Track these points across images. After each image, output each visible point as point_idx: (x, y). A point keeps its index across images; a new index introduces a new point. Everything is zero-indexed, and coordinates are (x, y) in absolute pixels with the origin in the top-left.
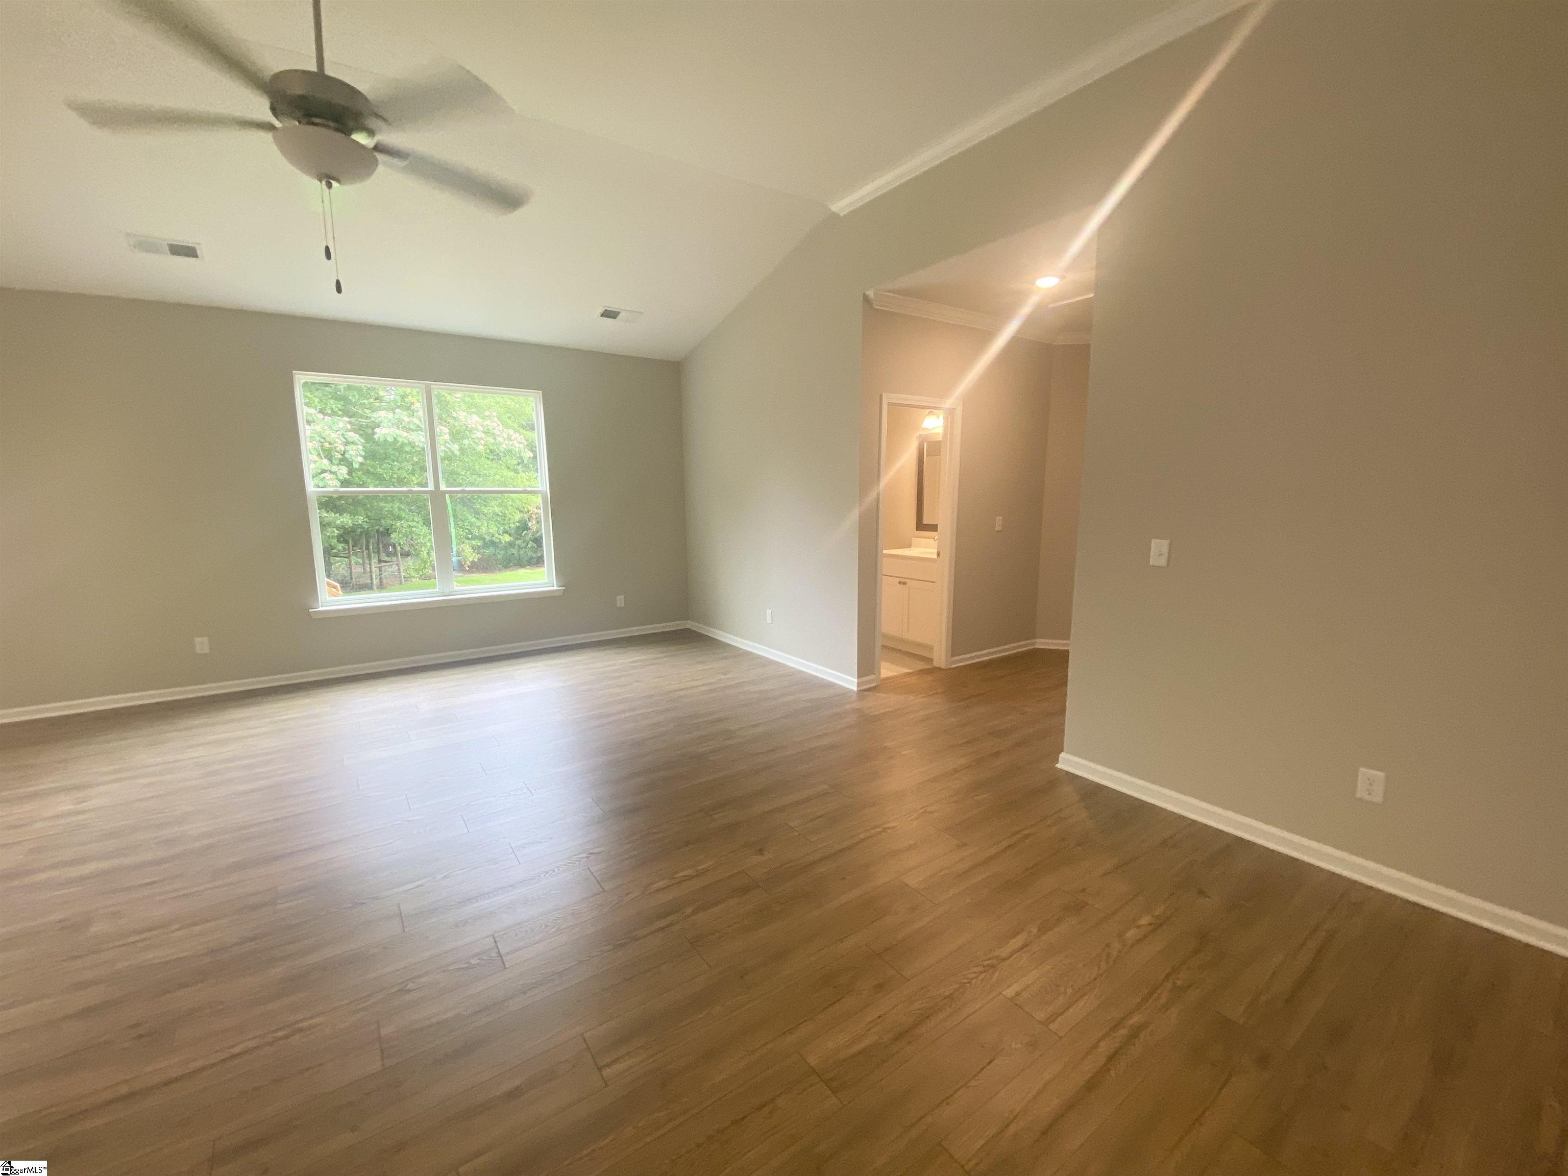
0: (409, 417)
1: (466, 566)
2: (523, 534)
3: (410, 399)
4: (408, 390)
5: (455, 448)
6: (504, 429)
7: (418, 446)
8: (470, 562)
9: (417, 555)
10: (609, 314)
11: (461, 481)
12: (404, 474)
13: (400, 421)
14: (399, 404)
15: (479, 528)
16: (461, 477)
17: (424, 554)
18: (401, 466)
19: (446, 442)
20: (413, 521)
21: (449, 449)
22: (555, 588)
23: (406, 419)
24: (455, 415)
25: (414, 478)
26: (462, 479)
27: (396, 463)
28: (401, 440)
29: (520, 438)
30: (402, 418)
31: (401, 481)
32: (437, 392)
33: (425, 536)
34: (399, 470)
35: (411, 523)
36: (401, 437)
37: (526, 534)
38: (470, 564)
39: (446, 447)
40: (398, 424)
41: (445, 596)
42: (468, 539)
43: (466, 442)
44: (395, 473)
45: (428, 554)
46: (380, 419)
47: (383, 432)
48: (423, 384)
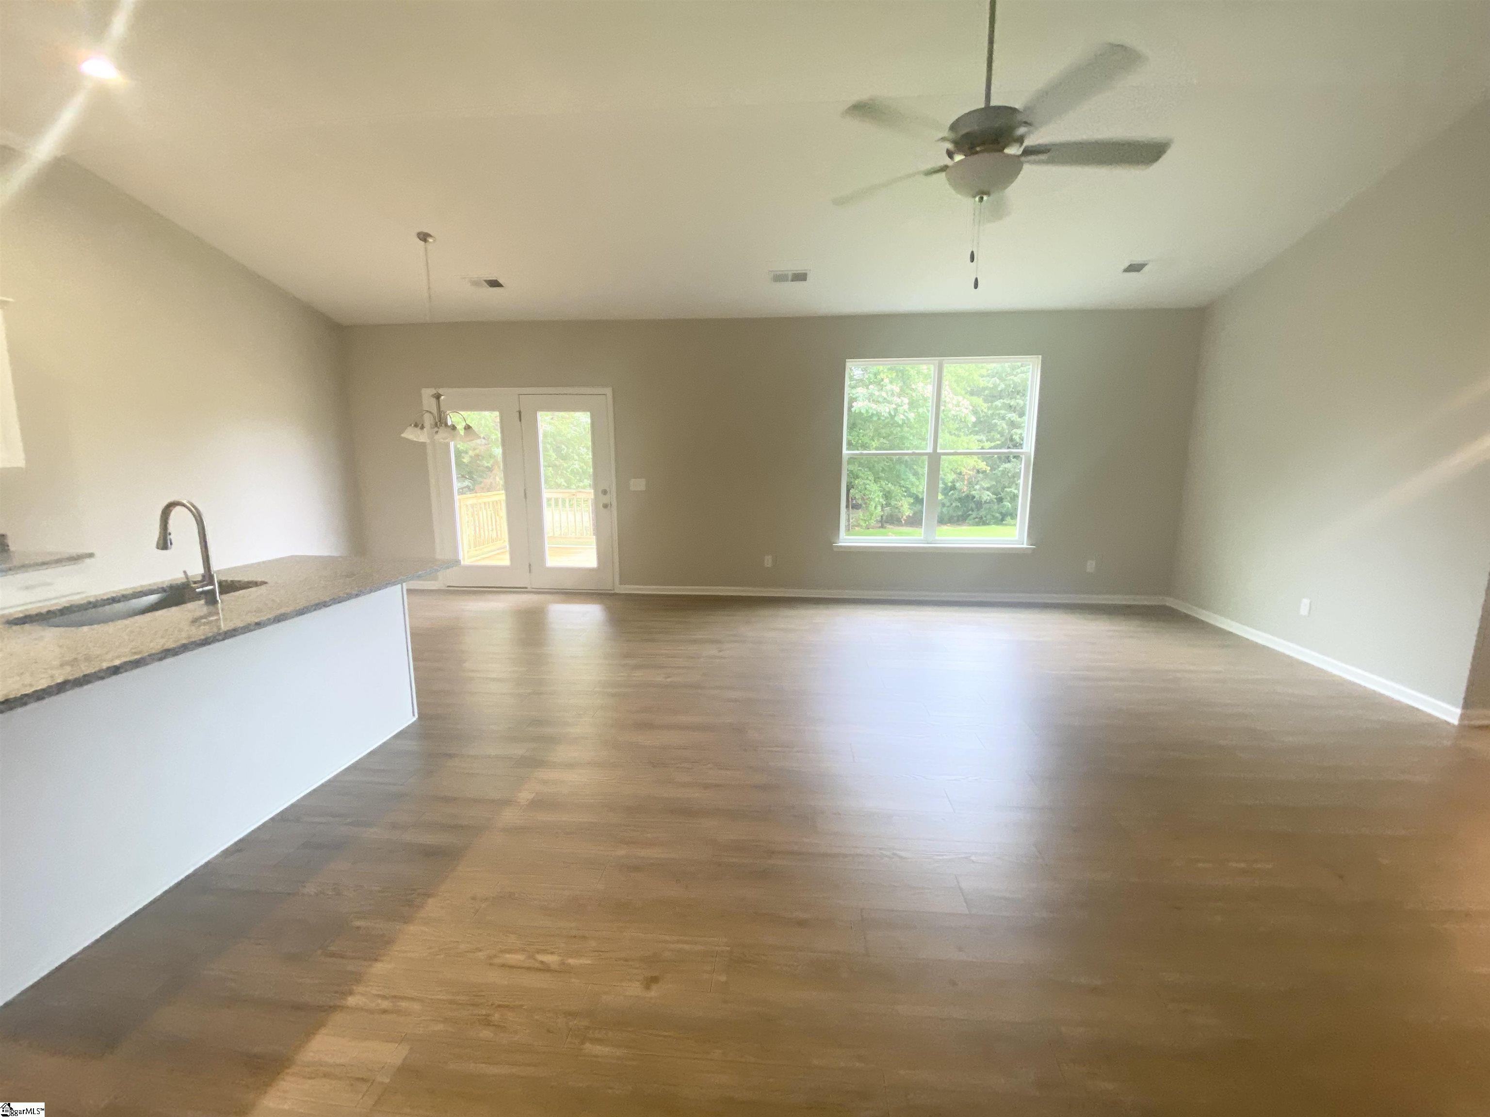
0: (878, 391)
1: (902, 520)
2: (950, 494)
3: (882, 376)
4: (881, 368)
5: (911, 416)
6: (954, 396)
7: (883, 416)
8: (906, 517)
9: (867, 507)
10: (1135, 268)
11: (909, 445)
12: (866, 440)
13: (871, 395)
14: (872, 381)
15: (917, 486)
16: (909, 441)
17: (872, 508)
18: (865, 433)
19: (905, 411)
20: (867, 479)
21: (907, 417)
22: (1025, 546)
23: (877, 393)
24: (913, 386)
25: (873, 443)
26: (910, 443)
27: (861, 431)
28: (871, 411)
29: (966, 403)
30: (873, 392)
31: (864, 446)
32: (903, 367)
33: (875, 492)
34: (863, 436)
35: (865, 481)
36: (871, 408)
37: (953, 494)
38: (905, 518)
39: (904, 415)
40: (871, 398)
41: (928, 543)
42: (905, 496)
43: (921, 410)
44: (860, 439)
45: (875, 507)
46: (857, 395)
47: (859, 406)
48: (937, 360)
